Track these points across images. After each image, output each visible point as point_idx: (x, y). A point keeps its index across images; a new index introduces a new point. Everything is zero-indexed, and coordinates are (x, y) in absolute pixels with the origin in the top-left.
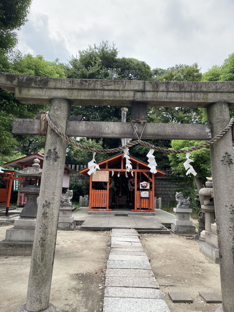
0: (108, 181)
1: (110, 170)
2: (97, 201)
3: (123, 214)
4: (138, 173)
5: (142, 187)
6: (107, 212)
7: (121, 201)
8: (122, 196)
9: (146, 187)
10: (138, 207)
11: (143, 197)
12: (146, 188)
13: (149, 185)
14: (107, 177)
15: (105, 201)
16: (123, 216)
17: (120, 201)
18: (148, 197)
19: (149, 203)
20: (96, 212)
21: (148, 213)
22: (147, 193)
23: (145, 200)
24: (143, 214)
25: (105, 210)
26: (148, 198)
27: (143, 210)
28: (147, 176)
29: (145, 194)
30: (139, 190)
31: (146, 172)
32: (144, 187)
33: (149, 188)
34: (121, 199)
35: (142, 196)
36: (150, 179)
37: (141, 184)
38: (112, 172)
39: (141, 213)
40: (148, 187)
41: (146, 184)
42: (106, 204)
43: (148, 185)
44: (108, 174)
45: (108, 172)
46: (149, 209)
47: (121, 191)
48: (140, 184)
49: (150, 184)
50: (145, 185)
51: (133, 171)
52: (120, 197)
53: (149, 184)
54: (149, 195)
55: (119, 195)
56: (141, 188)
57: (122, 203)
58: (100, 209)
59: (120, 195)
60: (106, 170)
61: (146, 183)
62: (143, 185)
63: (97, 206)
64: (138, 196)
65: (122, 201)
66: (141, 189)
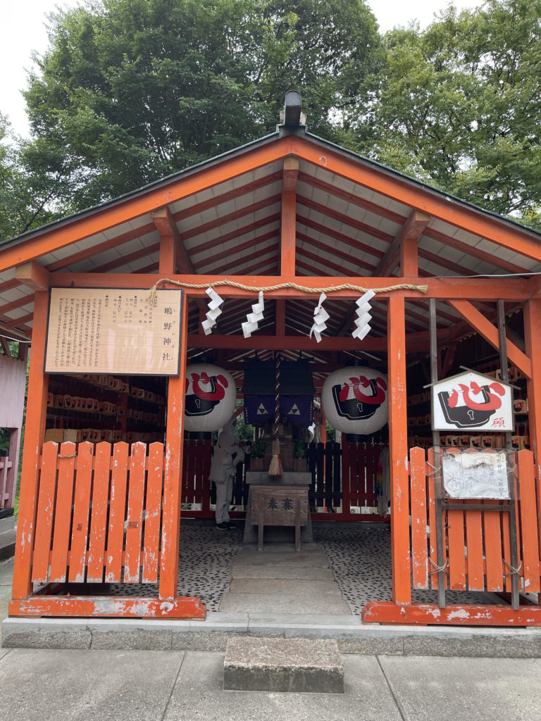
0: (173, 370)
1: (195, 283)
2: (80, 537)
3: (299, 674)
4: (416, 306)
5: (453, 413)
6: (163, 632)
7: (280, 504)
8: (287, 476)
9: (483, 415)
10: (419, 586)
11: (466, 495)
12: (487, 427)
13: (506, 399)
14: (167, 341)
15: (151, 536)
16: (299, 689)
17: (273, 504)
18: (505, 496)
19: (515, 552)
20: (64, 632)
21: (509, 641)
22: (497, 462)
23: (474, 522)
24: (465, 642)
25: (142, 605)
26: (504, 510)
27: (462, 613)
28: (490, 332)
29: (480, 471)
30: (427, 444)
31: (472, 301)
32: (467, 421)
33: (508, 426)
34: (280, 492)
35: (454, 490)
36: (513, 353)
37: (444, 396)
38: (209, 300)
39: (451, 641)
40: (503, 419)
41: (486, 388)
42: (153, 556)
43: (499, 404)
44: (176, 319)
45: (173, 300)
46: (516, 600)
47: (277, 444)
48: (438, 388)
49: (516, 395)
50: (479, 399)
51: (371, 294)
52: (275, 480)
53: (508, 390)
54: (514, 481)
55: (266, 468)
56: (440, 422)
57: (286, 518)
58: (102, 604)
59: (275, 467)
60: (163, 286)
61: (482, 381)
62: (461, 403)
63: (79, 579)
64: (418, 487)
65: (287, 504)
66: (443, 433)
